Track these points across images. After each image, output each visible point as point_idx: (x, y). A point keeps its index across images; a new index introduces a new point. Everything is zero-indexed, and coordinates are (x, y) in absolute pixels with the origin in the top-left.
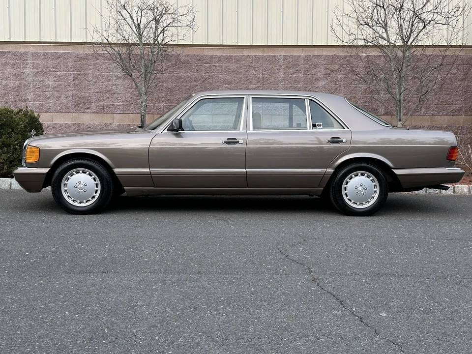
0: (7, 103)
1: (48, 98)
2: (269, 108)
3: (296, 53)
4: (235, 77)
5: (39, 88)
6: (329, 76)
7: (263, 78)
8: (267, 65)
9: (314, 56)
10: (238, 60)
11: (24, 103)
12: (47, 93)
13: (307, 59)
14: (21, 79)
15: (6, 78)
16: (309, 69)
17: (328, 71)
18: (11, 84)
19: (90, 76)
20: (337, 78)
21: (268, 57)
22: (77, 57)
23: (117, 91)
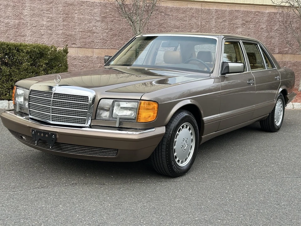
0: (8, 37)
1: (43, 35)
2: (204, 47)
3: (224, 8)
4: (182, 23)
5: (35, 26)
6: (244, 26)
7: (201, 25)
8: (204, 16)
9: (235, 10)
10: (185, 11)
11: (23, 38)
12: (42, 31)
13: (231, 12)
14: (21, 19)
15: (8, 17)
16: (232, 20)
17: (244, 22)
18: (12, 22)
19: (76, 19)
20: (250, 27)
21: (205, 10)
22: (66, 3)
23: (96, 31)
